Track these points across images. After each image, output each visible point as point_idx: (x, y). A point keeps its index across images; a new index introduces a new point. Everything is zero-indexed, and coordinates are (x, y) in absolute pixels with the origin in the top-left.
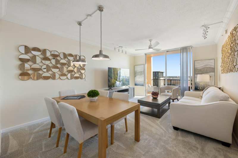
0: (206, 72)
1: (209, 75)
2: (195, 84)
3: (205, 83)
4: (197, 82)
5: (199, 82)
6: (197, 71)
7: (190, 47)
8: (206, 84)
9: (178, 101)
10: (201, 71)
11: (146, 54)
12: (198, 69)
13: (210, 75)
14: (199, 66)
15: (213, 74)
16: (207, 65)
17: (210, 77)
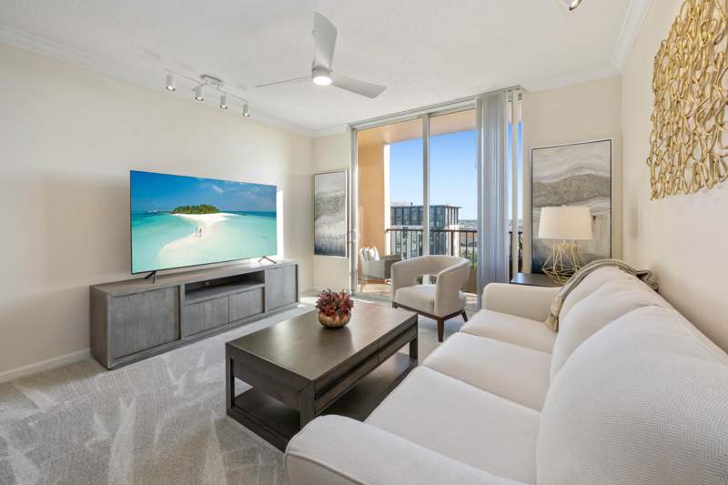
0: (578, 200)
1: (587, 209)
2: (533, 247)
3: (573, 245)
4: (540, 240)
5: (551, 240)
6: (540, 195)
7: (516, 94)
8: (576, 249)
9: (466, 320)
10: (556, 193)
11: (353, 129)
12: (545, 186)
13: (591, 211)
14: (550, 171)
15: (605, 204)
16: (582, 168)
17: (594, 217)
